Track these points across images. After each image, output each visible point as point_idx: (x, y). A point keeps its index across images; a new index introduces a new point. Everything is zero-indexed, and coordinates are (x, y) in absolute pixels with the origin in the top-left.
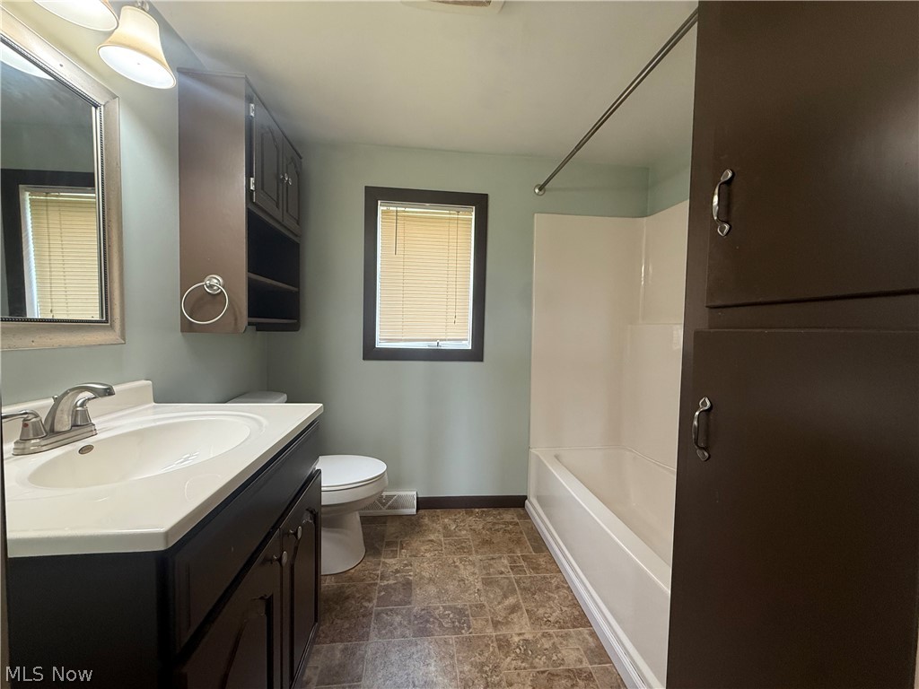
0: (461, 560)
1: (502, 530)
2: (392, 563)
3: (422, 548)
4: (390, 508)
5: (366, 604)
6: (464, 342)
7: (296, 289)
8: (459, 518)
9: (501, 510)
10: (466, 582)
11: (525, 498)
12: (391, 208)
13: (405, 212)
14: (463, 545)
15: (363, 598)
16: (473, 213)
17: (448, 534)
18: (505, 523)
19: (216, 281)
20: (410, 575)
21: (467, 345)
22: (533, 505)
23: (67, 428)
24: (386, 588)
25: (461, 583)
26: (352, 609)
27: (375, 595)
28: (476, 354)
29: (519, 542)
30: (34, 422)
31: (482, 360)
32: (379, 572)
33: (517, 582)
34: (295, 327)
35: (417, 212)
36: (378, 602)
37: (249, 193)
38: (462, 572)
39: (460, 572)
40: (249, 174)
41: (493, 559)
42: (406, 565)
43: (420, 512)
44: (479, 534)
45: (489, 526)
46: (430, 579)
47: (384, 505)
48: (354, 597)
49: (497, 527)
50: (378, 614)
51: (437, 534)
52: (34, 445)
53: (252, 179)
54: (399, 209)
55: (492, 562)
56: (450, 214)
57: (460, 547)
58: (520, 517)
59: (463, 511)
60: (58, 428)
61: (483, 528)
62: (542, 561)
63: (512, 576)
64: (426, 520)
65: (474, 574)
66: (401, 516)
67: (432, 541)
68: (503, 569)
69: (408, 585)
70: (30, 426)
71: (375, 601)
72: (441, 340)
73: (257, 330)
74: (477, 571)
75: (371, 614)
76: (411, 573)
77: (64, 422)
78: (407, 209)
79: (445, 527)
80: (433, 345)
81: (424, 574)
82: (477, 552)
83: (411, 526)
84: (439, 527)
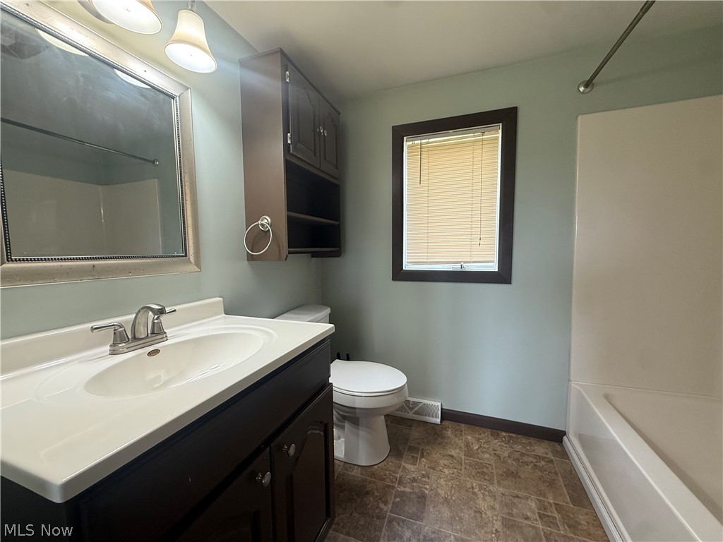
0: (481, 487)
1: (532, 464)
2: (411, 469)
3: (441, 462)
4: (416, 413)
5: (382, 506)
6: (491, 264)
7: (338, 223)
8: (483, 438)
9: (532, 440)
10: (484, 516)
11: (564, 433)
12: (416, 142)
13: (428, 143)
14: (485, 470)
15: (380, 499)
16: (500, 131)
17: (469, 452)
18: (536, 456)
19: (266, 221)
20: (426, 488)
21: (493, 267)
22: (573, 444)
23: (143, 336)
24: (402, 494)
25: (478, 515)
26: (369, 506)
27: (391, 499)
28: (503, 276)
29: (552, 484)
30: (120, 331)
31: (510, 283)
32: (398, 476)
33: (546, 537)
34: (338, 254)
35: (440, 141)
36: (392, 507)
37: (286, 147)
38: (480, 501)
39: (478, 501)
40: (286, 131)
41: (517, 497)
42: (423, 476)
43: (446, 423)
44: (504, 462)
45: (517, 455)
46: (446, 499)
47: (411, 409)
48: (373, 493)
49: (525, 459)
50: (390, 521)
51: (458, 451)
52: (123, 347)
53: (289, 134)
54: (423, 141)
55: (516, 500)
56: (474, 136)
57: (481, 471)
58: (556, 453)
59: (488, 432)
60: (137, 335)
61: (509, 456)
62: (582, 518)
63: (541, 527)
64: (449, 433)
65: (493, 508)
66: (426, 423)
67: (452, 456)
68: (529, 514)
69: (422, 498)
70: (118, 334)
71: (390, 506)
72: (465, 262)
73: (312, 257)
74: (497, 506)
75: (384, 518)
76: (428, 487)
77: (142, 333)
78: (431, 140)
79: (468, 445)
80: (457, 267)
81: (439, 491)
82: (499, 483)
83: (433, 435)
84: (461, 443)
